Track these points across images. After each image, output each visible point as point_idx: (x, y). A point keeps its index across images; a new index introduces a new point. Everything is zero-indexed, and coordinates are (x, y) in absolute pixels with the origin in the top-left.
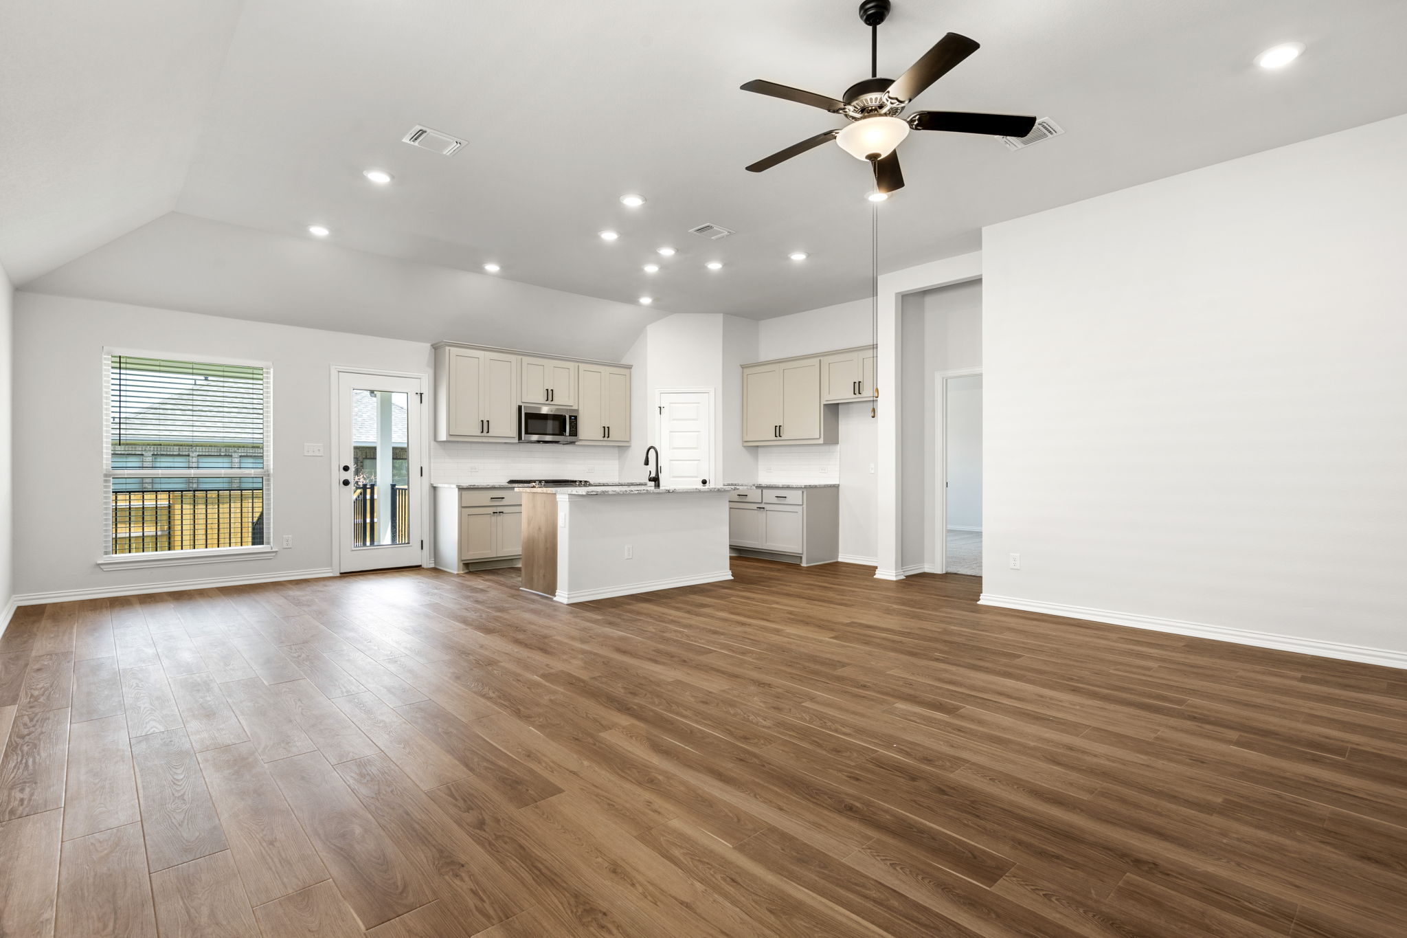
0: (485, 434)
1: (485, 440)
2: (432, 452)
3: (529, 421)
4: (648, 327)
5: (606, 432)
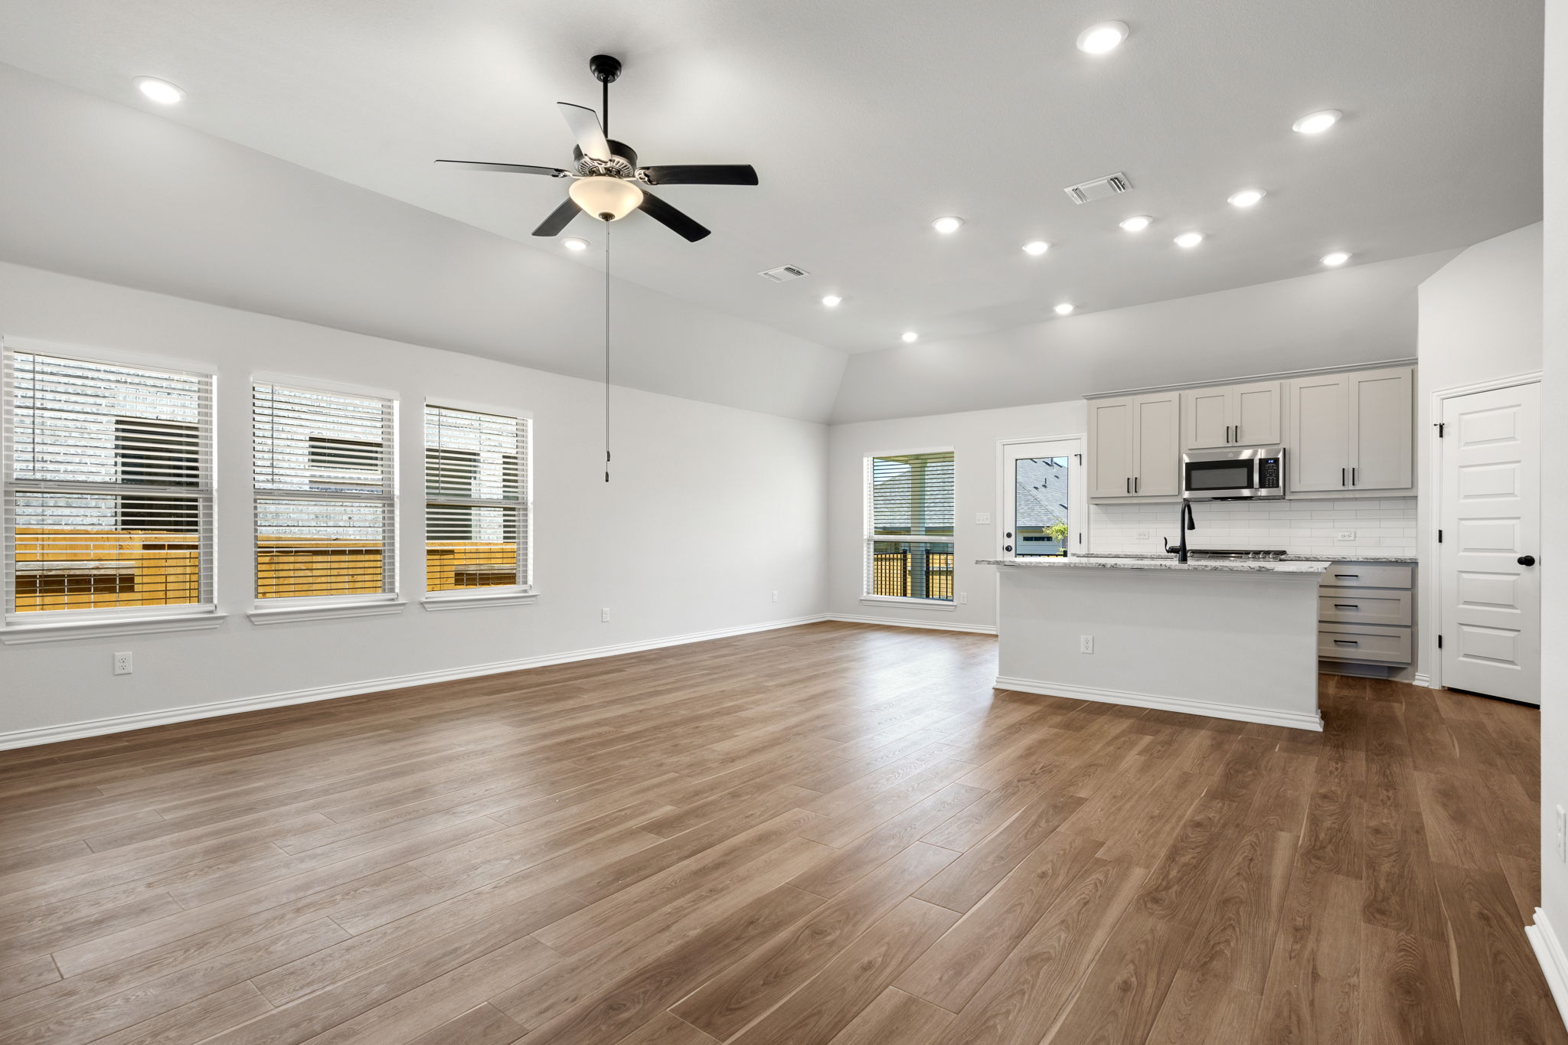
0: (1133, 493)
1: (1135, 501)
2: (1092, 516)
3: (1194, 473)
4: (1420, 287)
5: (1349, 476)
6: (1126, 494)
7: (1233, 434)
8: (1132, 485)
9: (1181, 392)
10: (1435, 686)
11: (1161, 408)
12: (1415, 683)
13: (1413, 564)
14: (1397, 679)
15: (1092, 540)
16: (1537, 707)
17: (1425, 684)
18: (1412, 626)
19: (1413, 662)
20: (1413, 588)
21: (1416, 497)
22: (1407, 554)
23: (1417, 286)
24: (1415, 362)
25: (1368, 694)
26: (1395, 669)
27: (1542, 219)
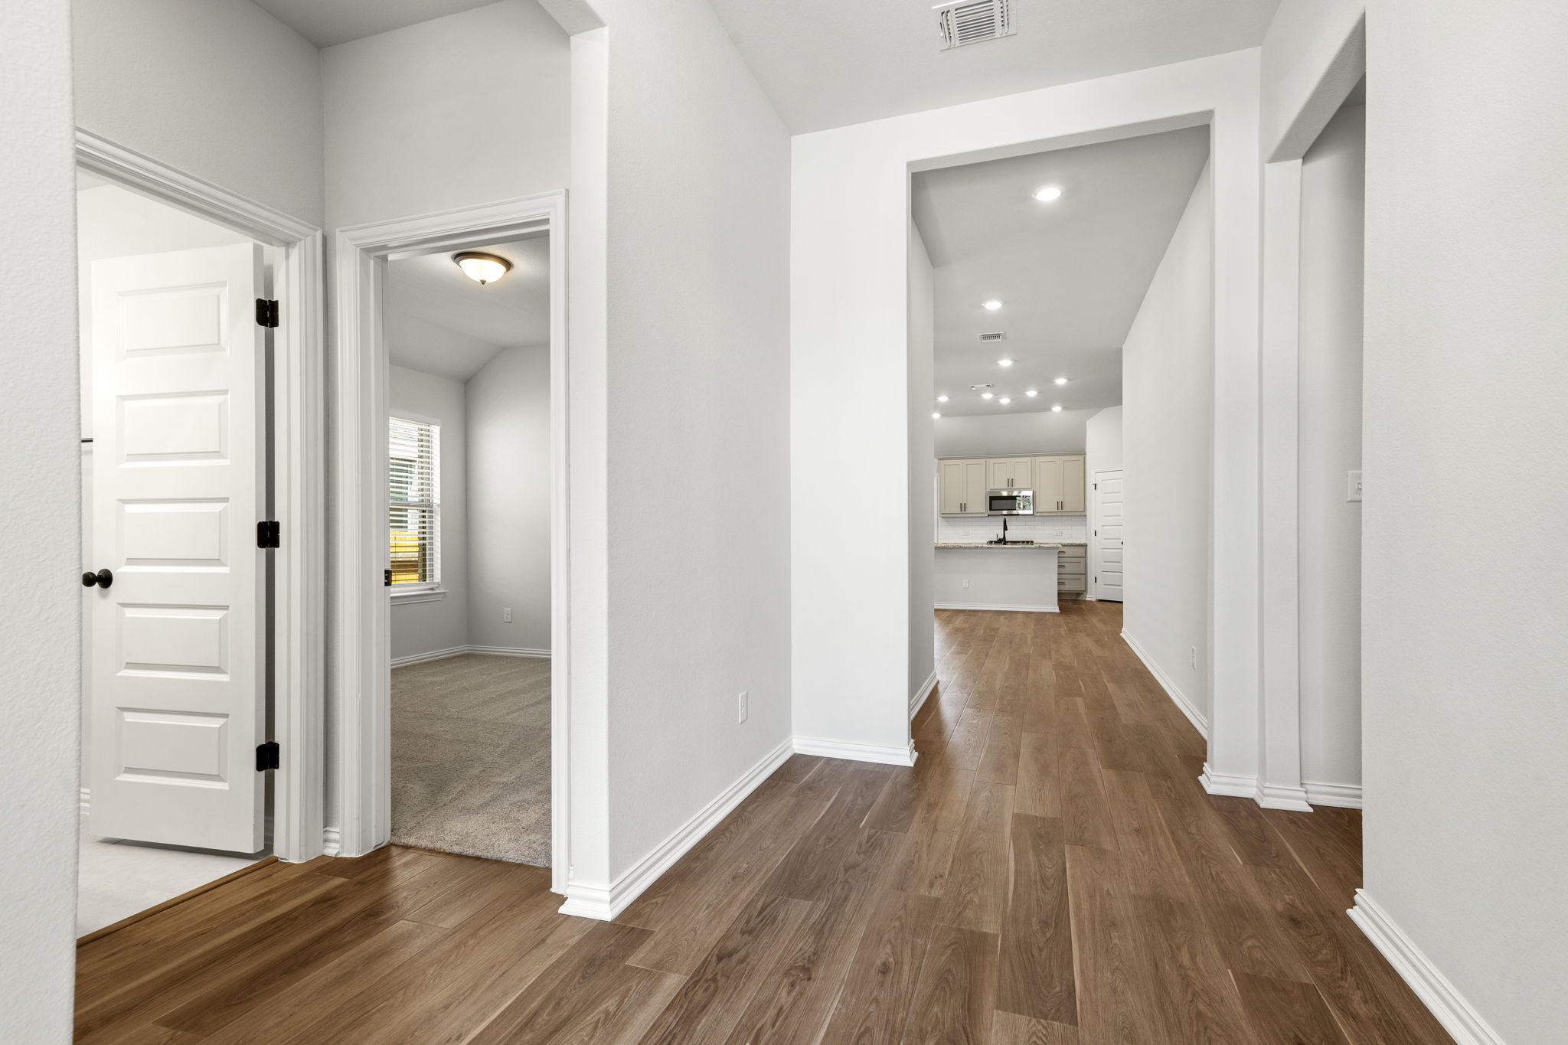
0: (963, 511)
1: (964, 515)
2: (939, 524)
3: (993, 502)
4: (1088, 422)
5: (1060, 505)
6: (960, 512)
7: (1010, 483)
8: (963, 507)
9: (987, 460)
10: (1094, 600)
11: (976, 467)
12: (1087, 599)
13: (1085, 546)
14: (1079, 599)
15: (939, 536)
16: (1122, 602)
17: (1090, 599)
18: (1085, 574)
19: (1086, 590)
20: (1085, 557)
21: (1086, 516)
22: (1083, 542)
23: (1085, 422)
24: (1085, 454)
25: (1070, 603)
26: (1079, 594)
27: (1122, 404)
